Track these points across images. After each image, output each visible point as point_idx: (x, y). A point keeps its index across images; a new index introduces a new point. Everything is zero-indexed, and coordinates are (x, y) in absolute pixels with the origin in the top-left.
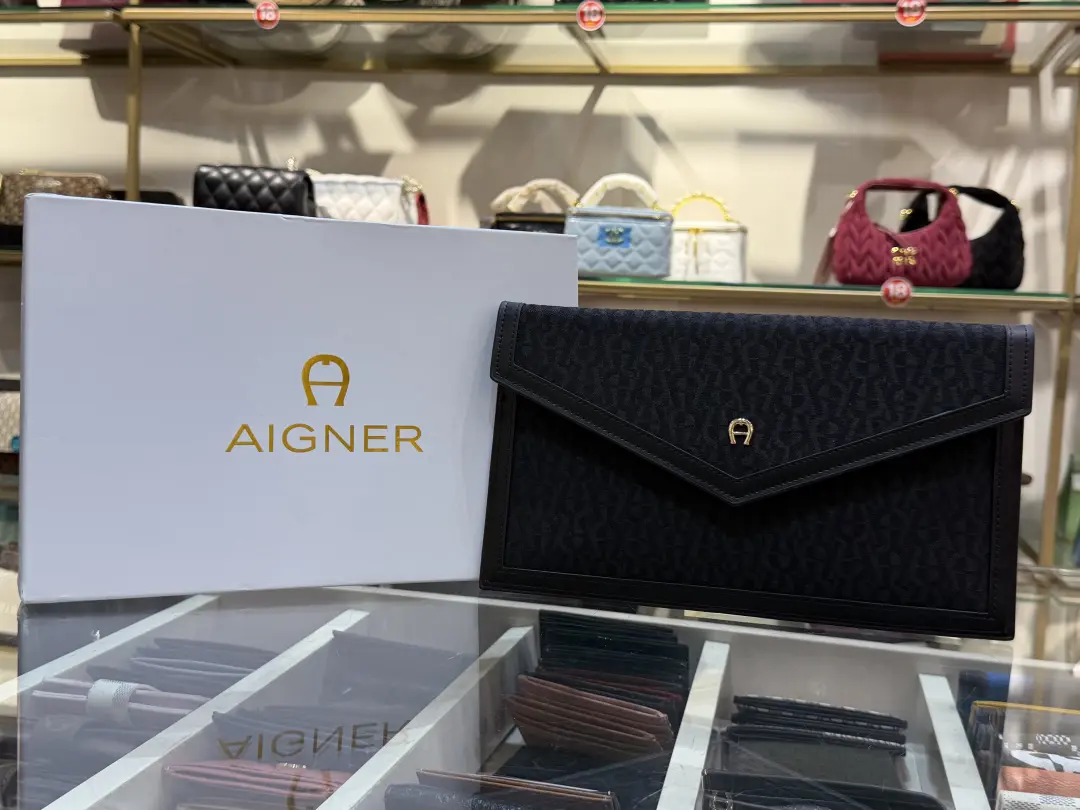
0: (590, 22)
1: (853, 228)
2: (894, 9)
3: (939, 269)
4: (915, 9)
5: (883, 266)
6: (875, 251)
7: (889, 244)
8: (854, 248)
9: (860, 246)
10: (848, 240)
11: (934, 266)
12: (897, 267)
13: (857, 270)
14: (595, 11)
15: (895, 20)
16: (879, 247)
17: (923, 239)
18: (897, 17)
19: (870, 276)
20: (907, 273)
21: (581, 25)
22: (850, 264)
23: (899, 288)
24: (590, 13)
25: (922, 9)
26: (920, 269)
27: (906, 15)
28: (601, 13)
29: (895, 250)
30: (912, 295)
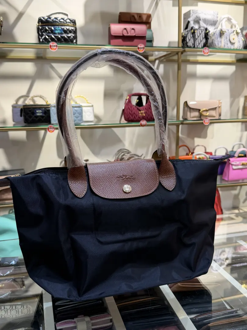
0: (53, 48)
1: (130, 107)
2: (137, 48)
3: (150, 116)
4: (142, 48)
5: (138, 117)
6: (135, 112)
7: (138, 111)
8: (130, 112)
9: (132, 112)
10: (128, 110)
11: (149, 116)
12: (141, 116)
13: (132, 118)
14: (55, 45)
15: (137, 51)
16: (136, 112)
17: (146, 109)
18: (138, 50)
19: (135, 119)
20: (144, 118)
21: (50, 49)
22: (130, 116)
23: (144, 122)
24: (53, 46)
25: (144, 48)
26: (146, 117)
27: (140, 49)
28: (56, 46)
29: (139, 112)
30: (147, 124)
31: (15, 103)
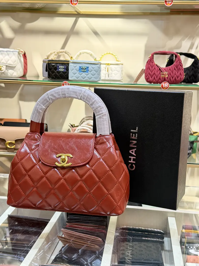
2: (164, 1)
4: (170, 1)
5: (158, 78)
6: (156, 73)
8: (150, 72)
10: (148, 70)
12: (163, 78)
15: (164, 4)
17: (170, 69)
24: (74, 1)
25: (172, 1)
26: (169, 78)
27: (167, 3)
28: (77, 1)
30: (169, 86)
31: (46, 58)
